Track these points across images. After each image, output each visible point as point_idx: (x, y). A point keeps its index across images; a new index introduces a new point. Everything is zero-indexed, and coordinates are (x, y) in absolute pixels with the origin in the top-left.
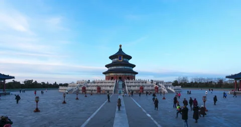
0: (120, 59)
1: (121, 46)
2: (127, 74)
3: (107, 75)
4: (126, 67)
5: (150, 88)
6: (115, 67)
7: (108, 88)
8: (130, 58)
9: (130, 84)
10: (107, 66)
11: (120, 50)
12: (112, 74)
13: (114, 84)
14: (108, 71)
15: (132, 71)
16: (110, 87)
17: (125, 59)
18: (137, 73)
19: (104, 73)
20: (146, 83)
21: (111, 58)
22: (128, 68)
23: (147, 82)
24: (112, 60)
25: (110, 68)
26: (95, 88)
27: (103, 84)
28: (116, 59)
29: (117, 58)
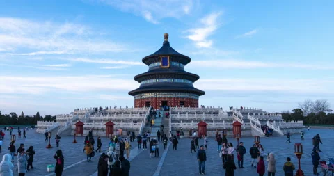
0: (165, 63)
1: (167, 36)
2: (180, 95)
3: (138, 97)
4: (176, 81)
5: (224, 125)
6: (154, 81)
7: (131, 125)
8: (186, 60)
9: (178, 117)
10: (138, 78)
11: (166, 44)
12: (147, 96)
13: (145, 117)
14: (140, 88)
15: (192, 87)
16: (135, 122)
17: (175, 64)
18: (202, 93)
19: (132, 93)
20: (216, 113)
21: (147, 60)
22: (182, 81)
23: (221, 112)
24: (148, 65)
25: (143, 83)
26: (102, 125)
27: (122, 117)
28: (156, 64)
29: (159, 61)
